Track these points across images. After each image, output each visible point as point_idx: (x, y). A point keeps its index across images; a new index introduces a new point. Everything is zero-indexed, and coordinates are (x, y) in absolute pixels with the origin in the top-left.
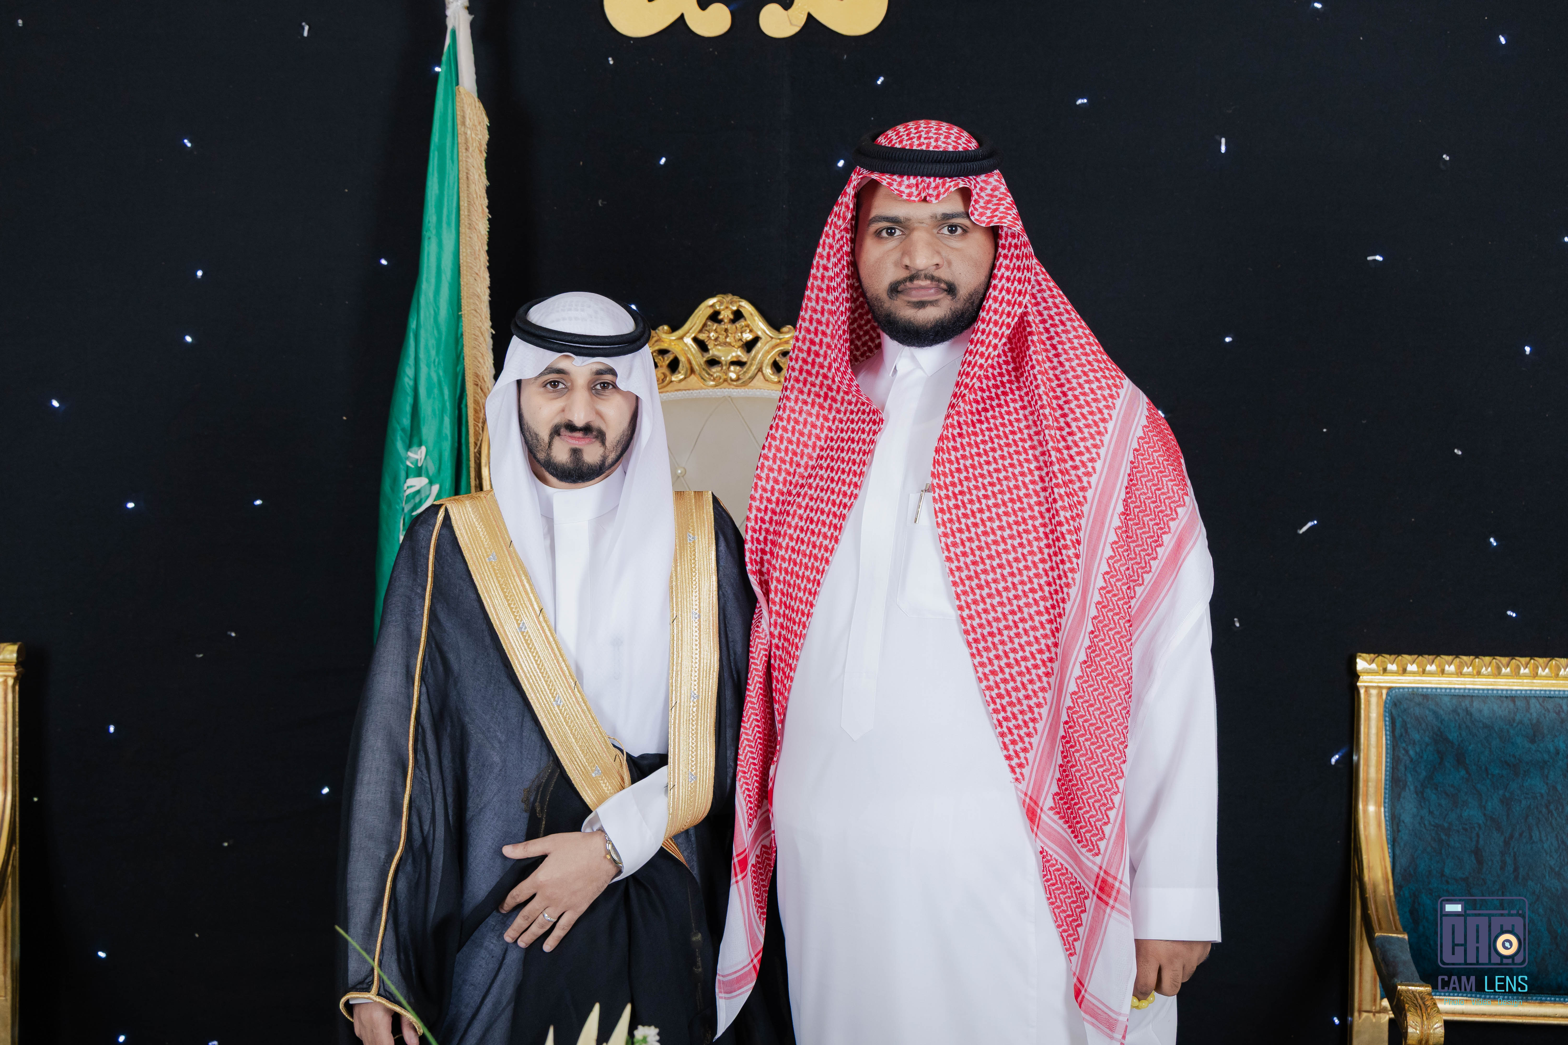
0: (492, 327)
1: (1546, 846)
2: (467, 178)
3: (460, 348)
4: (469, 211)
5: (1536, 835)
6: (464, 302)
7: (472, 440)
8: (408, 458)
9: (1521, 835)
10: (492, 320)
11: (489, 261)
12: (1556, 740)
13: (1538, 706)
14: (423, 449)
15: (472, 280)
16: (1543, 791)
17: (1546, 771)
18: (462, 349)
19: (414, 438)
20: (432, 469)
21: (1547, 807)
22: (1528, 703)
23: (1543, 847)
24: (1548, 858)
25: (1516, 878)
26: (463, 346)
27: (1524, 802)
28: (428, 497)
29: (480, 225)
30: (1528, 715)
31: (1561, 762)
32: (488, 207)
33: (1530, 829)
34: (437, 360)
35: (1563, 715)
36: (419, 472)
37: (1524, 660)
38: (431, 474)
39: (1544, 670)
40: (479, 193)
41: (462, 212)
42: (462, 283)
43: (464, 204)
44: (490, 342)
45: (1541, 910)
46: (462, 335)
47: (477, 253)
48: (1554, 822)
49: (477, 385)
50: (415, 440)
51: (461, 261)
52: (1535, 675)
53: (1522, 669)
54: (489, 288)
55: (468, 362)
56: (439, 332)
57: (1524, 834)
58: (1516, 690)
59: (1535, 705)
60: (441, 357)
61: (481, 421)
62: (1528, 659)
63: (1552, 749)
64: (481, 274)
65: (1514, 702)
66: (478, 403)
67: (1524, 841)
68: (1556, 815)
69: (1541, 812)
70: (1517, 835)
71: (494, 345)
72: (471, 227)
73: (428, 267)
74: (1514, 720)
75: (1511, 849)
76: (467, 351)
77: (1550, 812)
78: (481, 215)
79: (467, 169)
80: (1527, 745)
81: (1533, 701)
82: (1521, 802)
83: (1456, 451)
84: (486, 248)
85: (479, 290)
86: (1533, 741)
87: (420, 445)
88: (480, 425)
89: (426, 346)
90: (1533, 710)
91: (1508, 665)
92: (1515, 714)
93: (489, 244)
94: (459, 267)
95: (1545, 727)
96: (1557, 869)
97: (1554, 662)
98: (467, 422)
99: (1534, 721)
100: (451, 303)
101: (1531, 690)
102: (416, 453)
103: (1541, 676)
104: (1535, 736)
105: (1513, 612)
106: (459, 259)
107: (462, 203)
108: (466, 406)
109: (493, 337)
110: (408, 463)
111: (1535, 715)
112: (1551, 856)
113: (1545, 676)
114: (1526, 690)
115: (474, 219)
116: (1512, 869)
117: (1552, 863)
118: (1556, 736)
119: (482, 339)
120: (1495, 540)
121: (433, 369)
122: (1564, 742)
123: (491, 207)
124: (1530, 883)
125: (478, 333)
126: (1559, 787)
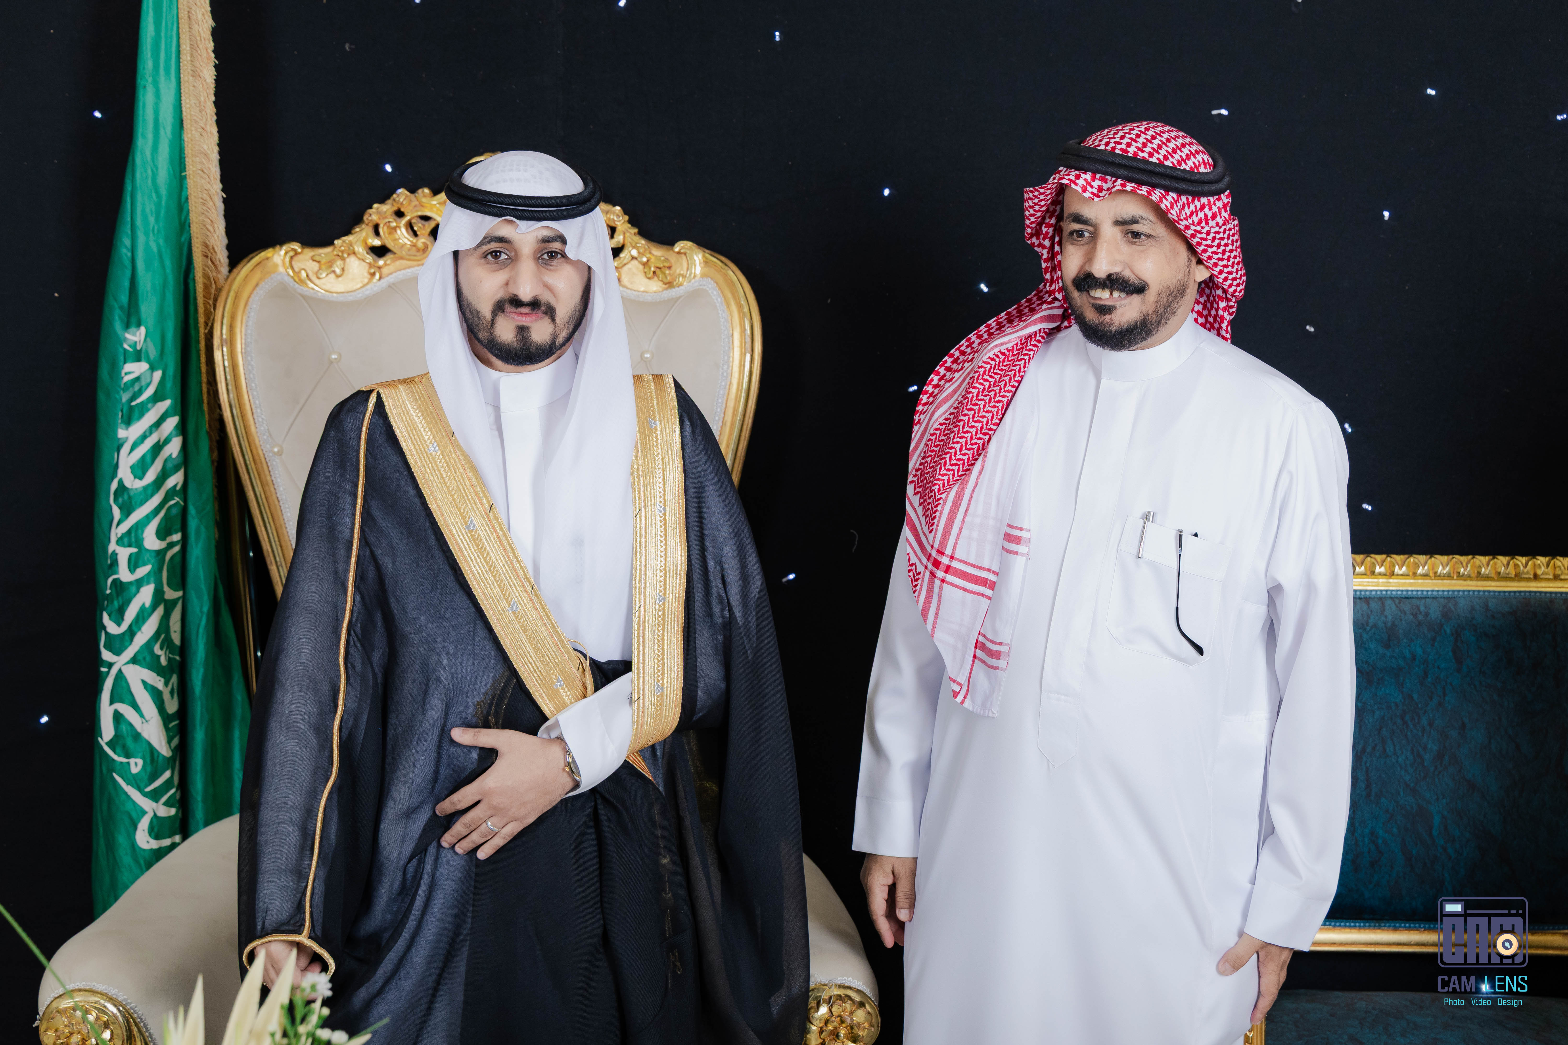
0: (223, 190)
1: (1400, 760)
2: (189, 17)
3: (184, 213)
4: (192, 55)
5: (1390, 749)
6: (188, 161)
7: (202, 319)
8: (126, 339)
9: (1374, 748)
10: (222, 181)
11: (217, 114)
12: (1412, 645)
13: (1394, 607)
14: (143, 329)
15: (197, 136)
16: (1398, 701)
17: (1401, 678)
18: (188, 215)
19: (132, 318)
20: (153, 353)
21: (1402, 718)
22: (1383, 605)
23: (1397, 762)
24: (1403, 773)
25: (1369, 795)
26: (188, 211)
27: (1377, 713)
28: (148, 385)
29: (205, 72)
30: (1383, 618)
31: (1417, 669)
32: (214, 52)
33: (1384, 742)
34: (156, 228)
35: (1420, 617)
36: (138, 356)
37: (1379, 558)
38: (152, 357)
39: (1401, 568)
40: (203, 35)
41: (183, 57)
42: (186, 139)
43: (185, 47)
44: (221, 206)
45: (1395, 830)
46: (187, 199)
47: (202, 104)
48: (1409, 733)
49: (207, 256)
50: (133, 320)
51: (184, 114)
52: (1392, 574)
53: (1378, 567)
54: (219, 145)
55: (195, 229)
56: (159, 196)
57: (1378, 748)
58: (1371, 591)
59: (1391, 608)
60: (161, 224)
61: (212, 297)
62: (1384, 556)
63: (1408, 655)
64: (208, 128)
65: (1368, 604)
66: (209, 278)
67: (1378, 754)
68: (1411, 726)
69: (1395, 723)
70: (1369, 749)
71: (226, 210)
72: (195, 74)
73: (144, 120)
74: (1367, 623)
75: (1363, 764)
76: (194, 217)
77: (1405, 723)
78: (206, 61)
79: (188, 7)
80: (1381, 650)
81: (1389, 602)
82: (1374, 712)
83: (1308, 327)
84: (213, 98)
85: (205, 147)
86: (1387, 646)
87: (139, 325)
88: (211, 302)
89: (143, 211)
90: (1388, 612)
91: (1362, 563)
92: (1369, 616)
93: (215, 95)
94: (182, 121)
95: (1401, 631)
96: (1412, 785)
97: (1412, 559)
98: (195, 298)
99: (1389, 624)
100: (172, 162)
101: (1387, 591)
102: (134, 335)
103: (1398, 575)
104: (1389, 640)
105: (1369, 504)
106: (181, 112)
107: (183, 47)
108: (194, 279)
109: (225, 201)
110: (126, 346)
111: (1390, 618)
112: (1406, 771)
113: (1402, 575)
114: (1381, 591)
115: (198, 65)
116: (1364, 786)
117: (1407, 778)
118: (1412, 640)
119: (211, 203)
120: (1351, 426)
121: (152, 237)
122: (1421, 646)
123: (218, 52)
124: (1383, 800)
125: (205, 196)
126: (1415, 696)
